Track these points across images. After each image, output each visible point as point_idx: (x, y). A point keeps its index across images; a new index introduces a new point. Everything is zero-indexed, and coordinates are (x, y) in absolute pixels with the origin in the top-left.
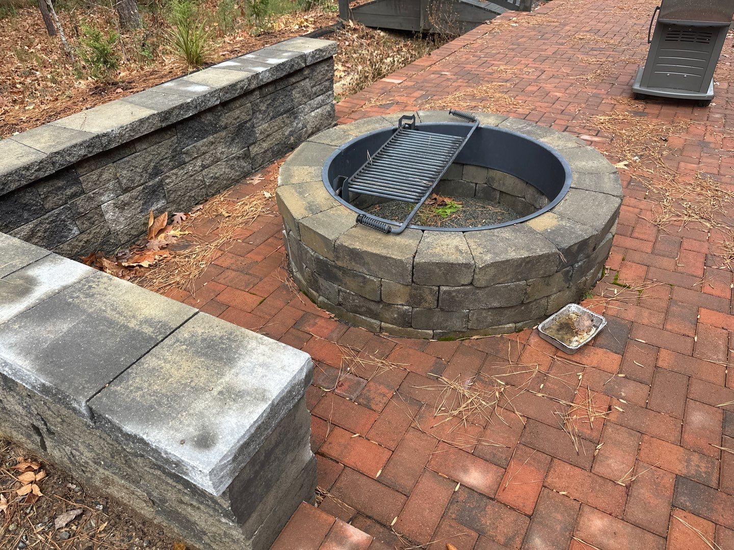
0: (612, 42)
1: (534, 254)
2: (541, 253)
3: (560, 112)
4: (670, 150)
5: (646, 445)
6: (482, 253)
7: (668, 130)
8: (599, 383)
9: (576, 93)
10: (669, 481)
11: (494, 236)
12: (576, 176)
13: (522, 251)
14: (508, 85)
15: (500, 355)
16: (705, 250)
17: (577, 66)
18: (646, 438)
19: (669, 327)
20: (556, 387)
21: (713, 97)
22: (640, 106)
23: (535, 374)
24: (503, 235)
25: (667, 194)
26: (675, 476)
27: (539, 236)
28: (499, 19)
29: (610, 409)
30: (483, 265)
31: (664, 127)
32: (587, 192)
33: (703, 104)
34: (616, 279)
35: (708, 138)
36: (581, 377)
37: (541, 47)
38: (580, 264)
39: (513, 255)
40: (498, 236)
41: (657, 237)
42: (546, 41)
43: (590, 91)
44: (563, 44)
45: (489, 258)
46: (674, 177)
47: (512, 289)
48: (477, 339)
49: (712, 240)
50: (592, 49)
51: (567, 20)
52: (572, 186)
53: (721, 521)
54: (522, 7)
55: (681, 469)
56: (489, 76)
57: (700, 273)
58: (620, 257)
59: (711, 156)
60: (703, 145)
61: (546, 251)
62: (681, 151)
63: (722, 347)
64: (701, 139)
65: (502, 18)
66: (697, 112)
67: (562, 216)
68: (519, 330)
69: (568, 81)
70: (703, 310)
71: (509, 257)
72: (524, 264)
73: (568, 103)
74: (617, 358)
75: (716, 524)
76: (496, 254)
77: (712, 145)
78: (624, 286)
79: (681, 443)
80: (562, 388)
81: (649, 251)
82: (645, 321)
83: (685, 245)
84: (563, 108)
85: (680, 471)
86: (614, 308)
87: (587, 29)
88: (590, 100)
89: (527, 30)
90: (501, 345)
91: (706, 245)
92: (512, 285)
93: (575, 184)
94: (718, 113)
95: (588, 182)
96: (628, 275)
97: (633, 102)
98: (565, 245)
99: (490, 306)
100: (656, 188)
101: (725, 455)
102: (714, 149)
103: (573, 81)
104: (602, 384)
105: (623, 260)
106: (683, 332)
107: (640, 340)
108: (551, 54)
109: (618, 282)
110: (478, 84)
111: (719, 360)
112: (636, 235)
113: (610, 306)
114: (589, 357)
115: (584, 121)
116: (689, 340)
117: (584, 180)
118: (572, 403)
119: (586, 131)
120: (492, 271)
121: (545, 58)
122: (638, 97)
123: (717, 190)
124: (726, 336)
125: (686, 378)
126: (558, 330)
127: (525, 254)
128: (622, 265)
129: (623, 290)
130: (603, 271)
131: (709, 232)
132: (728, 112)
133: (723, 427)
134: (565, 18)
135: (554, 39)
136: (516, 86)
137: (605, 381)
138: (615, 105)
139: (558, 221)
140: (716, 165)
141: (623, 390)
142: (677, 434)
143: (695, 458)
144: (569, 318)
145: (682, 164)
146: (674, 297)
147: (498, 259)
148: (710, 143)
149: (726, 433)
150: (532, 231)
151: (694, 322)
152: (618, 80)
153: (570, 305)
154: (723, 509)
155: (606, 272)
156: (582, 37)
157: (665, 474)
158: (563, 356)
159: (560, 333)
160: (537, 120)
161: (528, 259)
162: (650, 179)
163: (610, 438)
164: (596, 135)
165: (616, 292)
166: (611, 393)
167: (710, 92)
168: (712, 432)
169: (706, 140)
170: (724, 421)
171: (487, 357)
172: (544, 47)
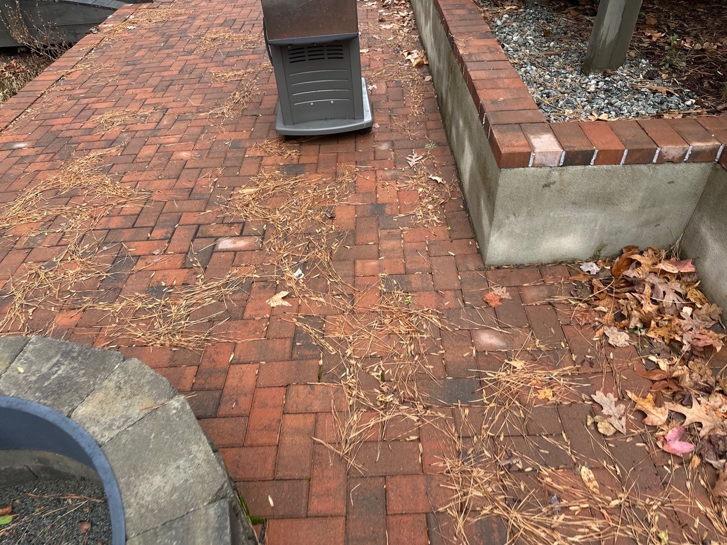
3: (186, 194)
7: (332, 193)
9: (209, 147)
22: (294, 152)
28: (111, 20)
31: (327, 188)
37: (163, 64)
42: (170, 51)
44: (190, 53)
50: (228, 55)
51: (197, 9)
60: (378, 212)
65: (115, 19)
66: (361, 146)
84: (190, 185)
87: (221, 20)
88: (229, 155)
89: (147, 35)
94: (385, 141)
97: (284, 146)
103: (204, 123)
108: (176, 72)
115: (223, 207)
119: (226, 228)
121: (168, 83)
122: (287, 137)
132: (394, 136)
135: (181, 46)
136: (125, 153)
138: (262, 158)
152: (263, 107)
156: (214, 36)
160: (152, 224)
164: (241, 234)
167: (368, 117)
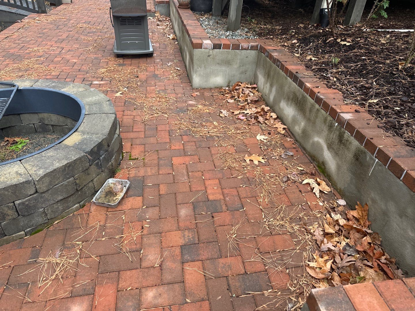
0: (98, 28)
1: (71, 161)
2: (75, 159)
3: (78, 71)
4: (141, 81)
5: (164, 238)
6: (36, 171)
7: (137, 71)
8: (134, 216)
9: (85, 58)
10: (178, 251)
11: (42, 157)
12: (87, 107)
13: (63, 161)
14: (42, 59)
15: (75, 226)
16: (168, 129)
17: (82, 43)
18: (163, 234)
19: (161, 172)
20: (112, 230)
21: (153, 51)
22: (121, 61)
23: (98, 228)
24: (49, 154)
25: (145, 105)
26: (180, 247)
27: (72, 148)
28: (27, 19)
29: (143, 228)
30: (39, 178)
31: (135, 70)
32: (95, 115)
33: (150, 55)
34: (130, 157)
35: (157, 72)
36: (124, 218)
37: (58, 34)
38: (103, 156)
39: (57, 165)
40: (45, 156)
41: (145, 128)
42: (60, 30)
43: (93, 56)
44: (71, 31)
45: (41, 172)
46: (146, 95)
47: (66, 185)
48: (58, 223)
49: (169, 123)
50: (89, 33)
51: (71, 17)
52: (86, 113)
53: (203, 258)
54: (40, 11)
55: (181, 242)
56: (28, 55)
57: (168, 140)
58: (129, 144)
59: (160, 81)
60: (155, 76)
61: (77, 156)
62: (146, 81)
63: (185, 173)
64: (154, 73)
65: (29, 18)
66: (149, 60)
67: (83, 133)
68: (84, 206)
69: (79, 52)
70: (174, 158)
71: (55, 168)
72: (67, 168)
73: (81, 65)
74: (140, 198)
75: (202, 261)
76: (46, 168)
77: (159, 76)
78: (135, 159)
79: (179, 229)
80: (115, 229)
81: (143, 136)
82: (150, 174)
83: (159, 129)
84: (79, 68)
85: (181, 243)
86: (133, 173)
87: (83, 21)
88: (94, 61)
89: (47, 25)
90: (74, 220)
91: (168, 126)
92: (65, 183)
93: (88, 112)
94: (158, 59)
95: (95, 109)
96: (136, 153)
97: (117, 59)
98: (89, 149)
99: (57, 201)
100: (139, 103)
101: (199, 225)
102: (160, 77)
103: (82, 52)
104: (136, 216)
105: (132, 145)
106: (167, 172)
107: (149, 185)
108: (65, 37)
109: (132, 158)
110: (21, 61)
111: (185, 180)
112: (134, 130)
113: (130, 172)
114: (126, 204)
115: (93, 74)
116: (171, 175)
117: (93, 109)
118: (123, 235)
119: (95, 79)
120: (47, 180)
121: (62, 40)
122: (119, 56)
123: (166, 98)
124: (186, 167)
125: (174, 195)
126: (105, 197)
127: (65, 162)
128: (131, 148)
129: (135, 161)
130: (122, 154)
131: (167, 119)
132: (162, 58)
133: (194, 211)
134: (69, 16)
135: (65, 29)
136: (47, 59)
137: (137, 214)
138: (108, 62)
139: (82, 136)
140: (163, 85)
141: (147, 215)
142: (176, 225)
143: (186, 233)
144: (110, 188)
145: (148, 88)
146: (160, 157)
147: (48, 171)
148: (158, 74)
149: (196, 214)
150: (67, 147)
151: (171, 166)
152: (106, 48)
153: (108, 180)
154: (203, 251)
155: (124, 154)
156: (81, 26)
157: (176, 249)
158: (111, 210)
159: (107, 198)
160: (65, 78)
161: (68, 165)
162: (135, 99)
163: (146, 244)
164: (102, 80)
165: (132, 164)
166: (141, 219)
167: (151, 49)
168: (190, 216)
169: (156, 74)
170: (194, 208)
171: (67, 231)
172: (60, 34)
